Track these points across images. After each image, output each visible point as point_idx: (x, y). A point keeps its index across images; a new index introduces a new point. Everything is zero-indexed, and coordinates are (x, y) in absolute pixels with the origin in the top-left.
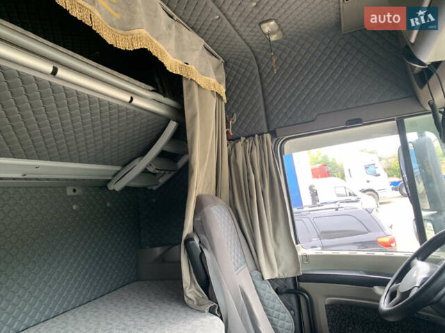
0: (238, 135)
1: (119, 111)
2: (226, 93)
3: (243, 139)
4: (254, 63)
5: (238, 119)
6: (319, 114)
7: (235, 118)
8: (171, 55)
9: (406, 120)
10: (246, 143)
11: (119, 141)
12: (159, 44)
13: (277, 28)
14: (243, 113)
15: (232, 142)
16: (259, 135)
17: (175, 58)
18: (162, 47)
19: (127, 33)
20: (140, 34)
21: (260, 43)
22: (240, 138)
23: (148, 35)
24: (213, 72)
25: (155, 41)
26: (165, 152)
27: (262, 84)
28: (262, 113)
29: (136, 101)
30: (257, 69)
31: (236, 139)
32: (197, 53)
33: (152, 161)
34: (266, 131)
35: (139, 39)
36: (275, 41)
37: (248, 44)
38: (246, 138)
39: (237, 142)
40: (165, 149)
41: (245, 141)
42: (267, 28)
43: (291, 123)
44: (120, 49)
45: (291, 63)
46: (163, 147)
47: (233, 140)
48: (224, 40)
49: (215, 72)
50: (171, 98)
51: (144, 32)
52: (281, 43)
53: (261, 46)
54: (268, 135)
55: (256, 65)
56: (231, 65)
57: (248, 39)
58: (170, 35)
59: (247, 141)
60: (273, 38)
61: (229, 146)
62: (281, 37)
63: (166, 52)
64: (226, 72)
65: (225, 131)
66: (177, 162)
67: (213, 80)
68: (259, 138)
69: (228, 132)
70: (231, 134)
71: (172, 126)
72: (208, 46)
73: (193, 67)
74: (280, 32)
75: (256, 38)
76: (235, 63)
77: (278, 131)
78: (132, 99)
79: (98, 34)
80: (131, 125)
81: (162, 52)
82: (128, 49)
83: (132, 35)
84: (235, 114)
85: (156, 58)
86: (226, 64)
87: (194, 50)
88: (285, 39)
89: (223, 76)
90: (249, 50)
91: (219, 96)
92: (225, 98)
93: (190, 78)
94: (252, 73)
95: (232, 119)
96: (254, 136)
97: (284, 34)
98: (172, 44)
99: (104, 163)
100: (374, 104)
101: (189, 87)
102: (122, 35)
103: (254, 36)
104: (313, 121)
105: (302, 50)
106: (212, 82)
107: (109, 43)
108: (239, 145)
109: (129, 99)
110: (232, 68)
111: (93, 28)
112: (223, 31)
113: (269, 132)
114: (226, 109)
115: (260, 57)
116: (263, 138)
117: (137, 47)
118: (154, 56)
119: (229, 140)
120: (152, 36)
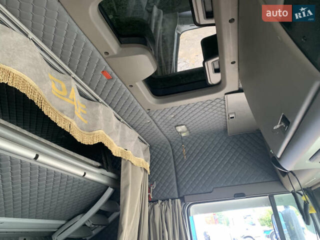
0: (156, 198)
1: (74, 182)
2: (150, 168)
3: (160, 202)
4: (170, 148)
5: (157, 186)
6: (215, 188)
7: (155, 185)
8: (116, 144)
9: (275, 196)
10: (162, 205)
11: (69, 202)
12: (110, 138)
13: (186, 129)
14: (160, 182)
15: (152, 204)
16: (172, 199)
17: (118, 146)
18: (112, 140)
19: (91, 133)
20: (99, 133)
21: (174, 137)
22: (158, 201)
23: (104, 133)
24: (142, 154)
25: (107, 136)
26: (102, 210)
27: (175, 162)
28: (175, 183)
29: (87, 176)
30: (172, 152)
31: (155, 201)
32: (134, 142)
33: (91, 218)
34: (177, 197)
35: (98, 137)
36: (184, 136)
37: (166, 137)
38: (162, 201)
39: (156, 204)
40: (102, 209)
41: (161, 203)
42: (179, 129)
43: (195, 192)
44: (85, 144)
45: (194, 150)
46: (101, 207)
47: (153, 202)
48: (149, 131)
49: (144, 154)
50: (112, 172)
51: (101, 131)
52: (188, 137)
53: (174, 138)
54: (179, 200)
55: (171, 150)
56: (154, 148)
57: (167, 134)
58: (118, 132)
59: (163, 204)
60: (183, 135)
61: (150, 206)
62: (189, 134)
63: (113, 142)
64: (150, 153)
65: (147, 194)
66: (108, 217)
67: (142, 160)
68: (172, 202)
69: (149, 196)
70: (152, 197)
71: (110, 191)
72: (141, 137)
73: (130, 152)
74: (188, 132)
75: (172, 134)
76: (156, 148)
77: (186, 198)
78: (85, 173)
79: (73, 136)
80: (80, 191)
81: (111, 143)
82: (90, 144)
83: (94, 134)
84: (155, 182)
85: (107, 148)
86: (151, 148)
87: (132, 141)
88: (191, 135)
89: (148, 156)
90: (167, 140)
91: (145, 170)
92: (149, 171)
93: (127, 159)
94: (168, 154)
95: (152, 186)
96: (168, 200)
97: (190, 133)
98: (118, 138)
99: (54, 219)
100: (252, 183)
101: (126, 164)
102: (87, 135)
103: (171, 132)
104: (210, 192)
105: (202, 143)
106: (141, 161)
107: (79, 141)
108: (157, 207)
109: (83, 174)
110: (155, 150)
111: (71, 133)
112: (151, 129)
113: (179, 198)
114: (149, 179)
115: (174, 145)
116: (175, 202)
117: (96, 142)
118: (106, 146)
119: (149, 202)
120: (106, 134)
